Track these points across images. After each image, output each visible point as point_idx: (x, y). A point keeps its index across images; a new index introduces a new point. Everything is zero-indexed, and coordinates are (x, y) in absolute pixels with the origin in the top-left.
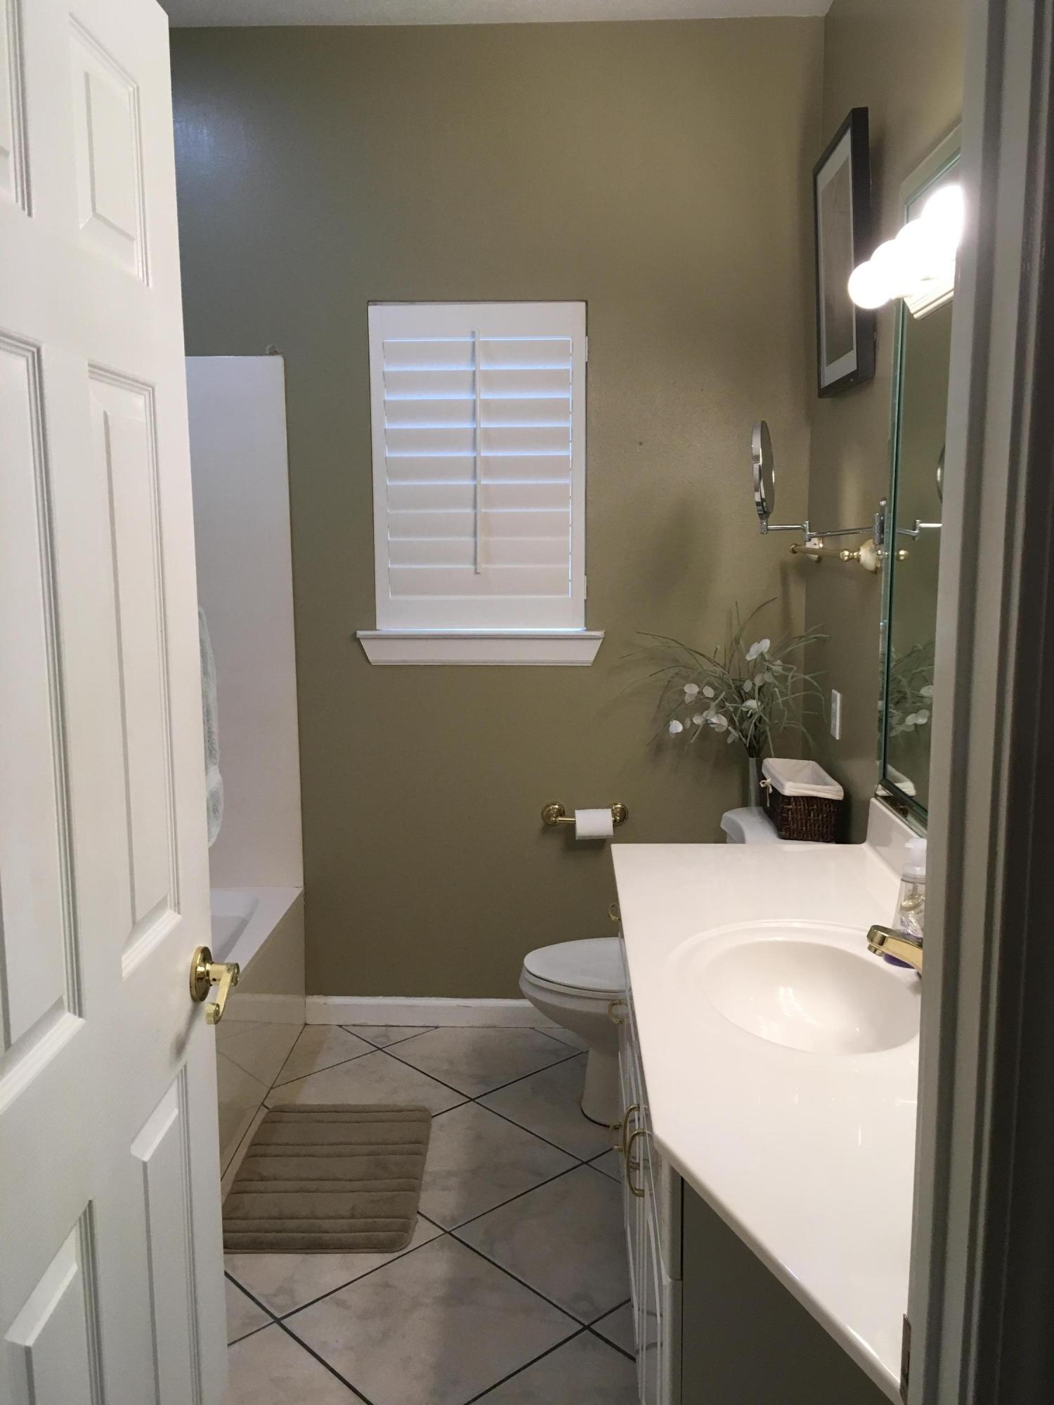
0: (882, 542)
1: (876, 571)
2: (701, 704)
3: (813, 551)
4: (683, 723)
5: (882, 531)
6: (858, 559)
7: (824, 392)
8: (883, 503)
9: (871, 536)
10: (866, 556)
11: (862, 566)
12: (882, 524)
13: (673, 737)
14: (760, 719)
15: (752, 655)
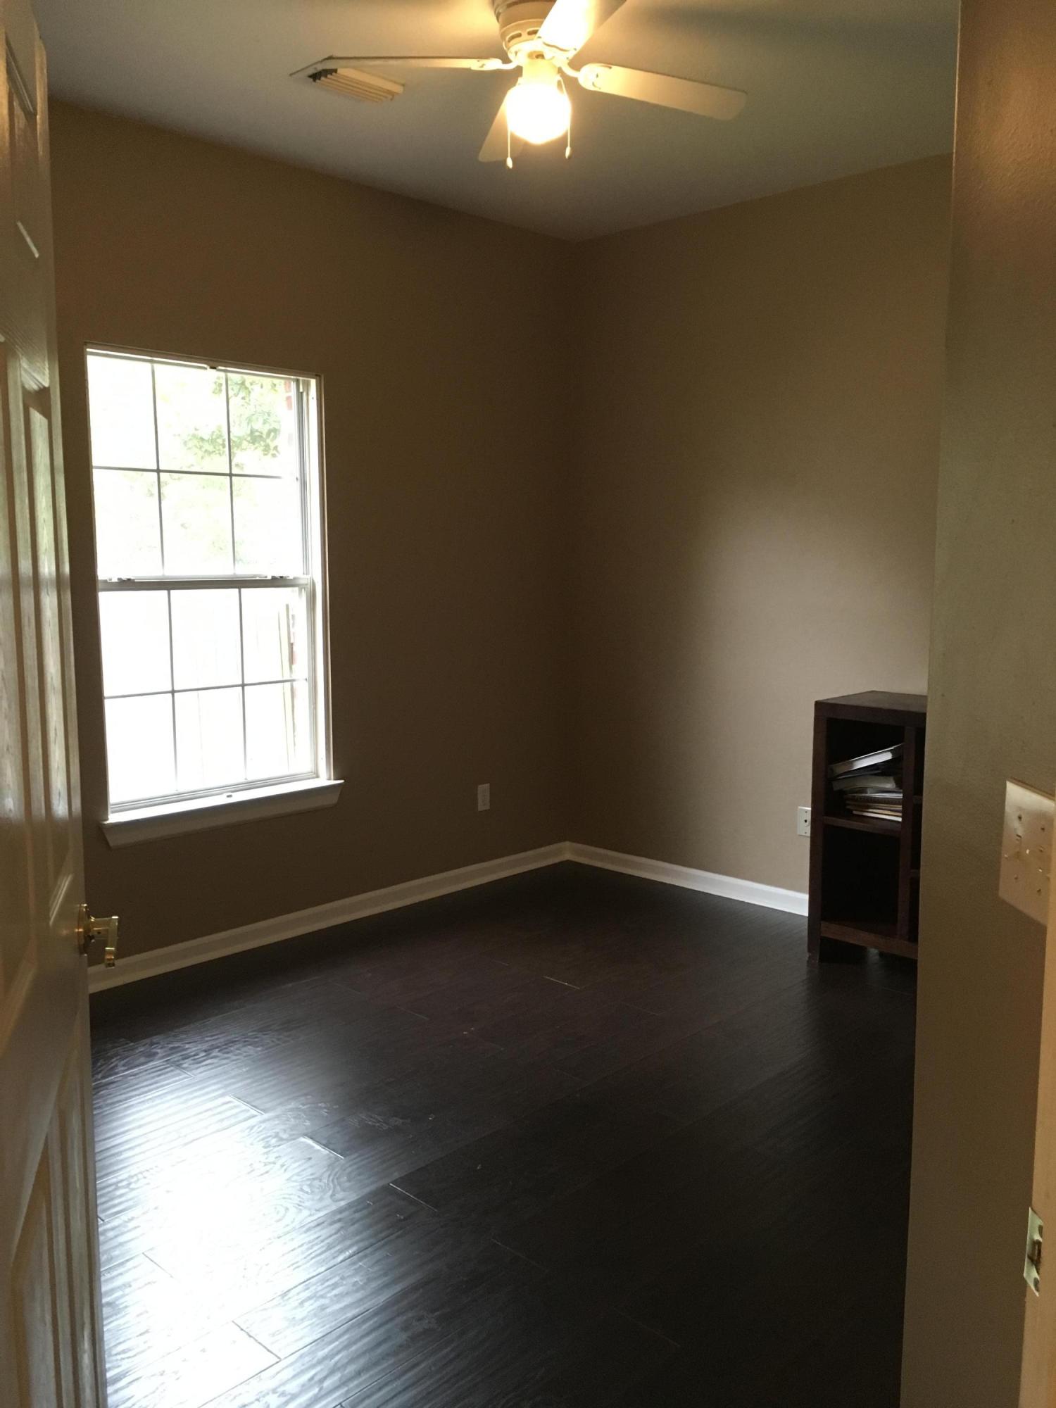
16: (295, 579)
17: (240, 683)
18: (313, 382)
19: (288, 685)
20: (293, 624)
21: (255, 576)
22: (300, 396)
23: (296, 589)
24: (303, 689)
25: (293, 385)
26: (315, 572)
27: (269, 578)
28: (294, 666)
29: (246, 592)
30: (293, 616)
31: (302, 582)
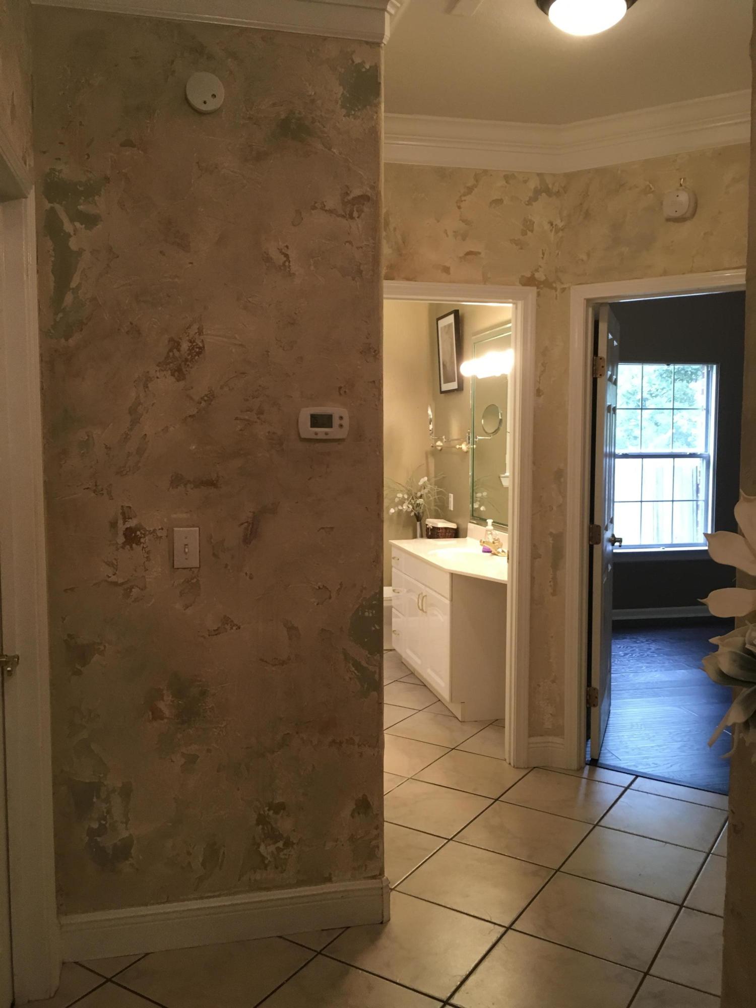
0: (469, 443)
1: (467, 452)
2: (402, 502)
3: (438, 446)
4: (394, 509)
5: (469, 439)
6: (461, 448)
7: (442, 392)
8: (469, 431)
9: (466, 441)
10: (464, 447)
11: (462, 450)
12: (469, 437)
13: (391, 514)
14: (424, 505)
15: (421, 483)
16: (701, 454)
17: (672, 499)
18: (715, 367)
19: (695, 502)
20: (700, 476)
21: (681, 453)
22: (708, 372)
23: (701, 459)
24: (702, 505)
25: (705, 367)
26: (711, 451)
27: (688, 454)
28: (699, 495)
29: (676, 459)
30: (700, 472)
31: (704, 456)
